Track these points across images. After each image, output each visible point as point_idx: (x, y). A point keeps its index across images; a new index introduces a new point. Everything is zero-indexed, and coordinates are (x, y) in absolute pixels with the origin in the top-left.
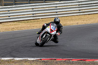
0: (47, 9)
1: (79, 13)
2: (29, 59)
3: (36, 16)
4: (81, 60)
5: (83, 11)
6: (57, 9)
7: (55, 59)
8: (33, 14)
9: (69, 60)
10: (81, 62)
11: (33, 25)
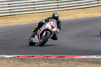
0: (25, 4)
1: (57, 8)
2: (6, 56)
3: (13, 12)
4: (60, 57)
5: (61, 6)
6: (35, 5)
7: (33, 56)
8: (10, 10)
9: (47, 57)
10: (60, 58)
11: (10, 22)
